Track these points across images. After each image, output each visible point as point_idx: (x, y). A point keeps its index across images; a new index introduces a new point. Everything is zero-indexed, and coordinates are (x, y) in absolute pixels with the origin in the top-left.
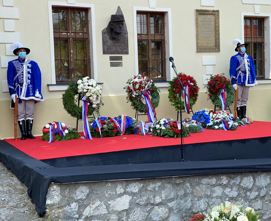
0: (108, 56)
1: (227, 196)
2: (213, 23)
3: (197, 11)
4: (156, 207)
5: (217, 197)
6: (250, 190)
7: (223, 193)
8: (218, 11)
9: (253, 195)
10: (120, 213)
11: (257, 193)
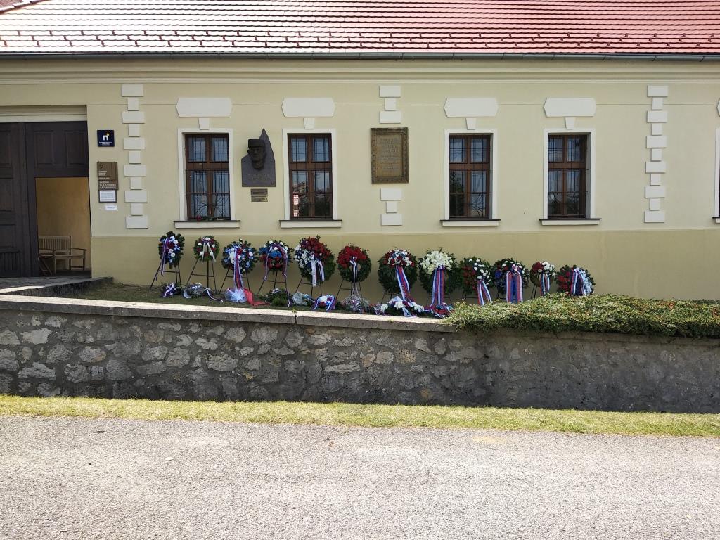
1: (199, 347)
2: (399, 145)
3: (373, 130)
4: (88, 348)
7: (193, 343)
8: (406, 129)
9: (246, 351)
10: (35, 346)
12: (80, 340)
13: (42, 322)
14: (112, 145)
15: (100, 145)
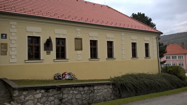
1: (74, 93)
2: (80, 42)
3: (75, 38)
5: (71, 94)
6: (82, 91)
7: (73, 92)
8: (82, 38)
10: (38, 98)
11: (84, 92)
12: (49, 95)
13: (40, 92)
14: (6, 38)
15: (2, 38)
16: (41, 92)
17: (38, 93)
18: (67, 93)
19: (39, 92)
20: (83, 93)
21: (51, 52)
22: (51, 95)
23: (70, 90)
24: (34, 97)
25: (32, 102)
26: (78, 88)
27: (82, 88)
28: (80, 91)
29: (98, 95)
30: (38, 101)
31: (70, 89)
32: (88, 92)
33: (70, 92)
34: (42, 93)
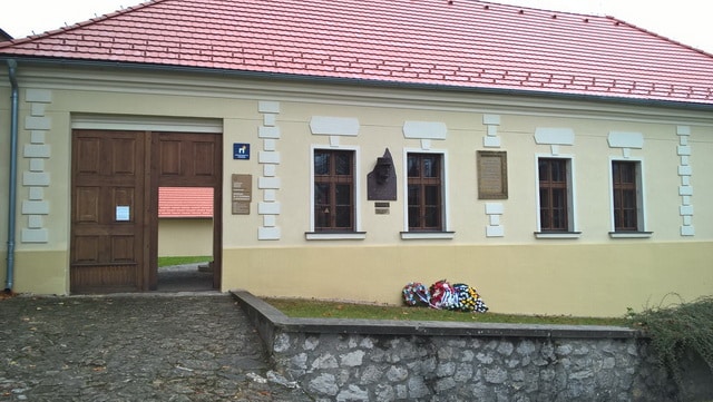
0: (373, 202)
1: (479, 362)
2: (499, 167)
3: (479, 152)
5: (467, 362)
6: (509, 358)
7: (475, 358)
8: (505, 152)
10: (352, 368)
11: (517, 362)
12: (388, 360)
13: (358, 344)
14: (248, 158)
15: (235, 158)
16: (362, 345)
17: (353, 350)
18: (453, 360)
19: (355, 345)
20: (512, 363)
21: (391, 203)
22: (396, 359)
23: (463, 349)
24: (339, 360)
25: (333, 378)
26: (493, 345)
27: (511, 345)
28: (501, 355)
29: (574, 379)
30: (351, 376)
31: (463, 343)
32: (536, 363)
33: (463, 356)
34: (364, 349)
